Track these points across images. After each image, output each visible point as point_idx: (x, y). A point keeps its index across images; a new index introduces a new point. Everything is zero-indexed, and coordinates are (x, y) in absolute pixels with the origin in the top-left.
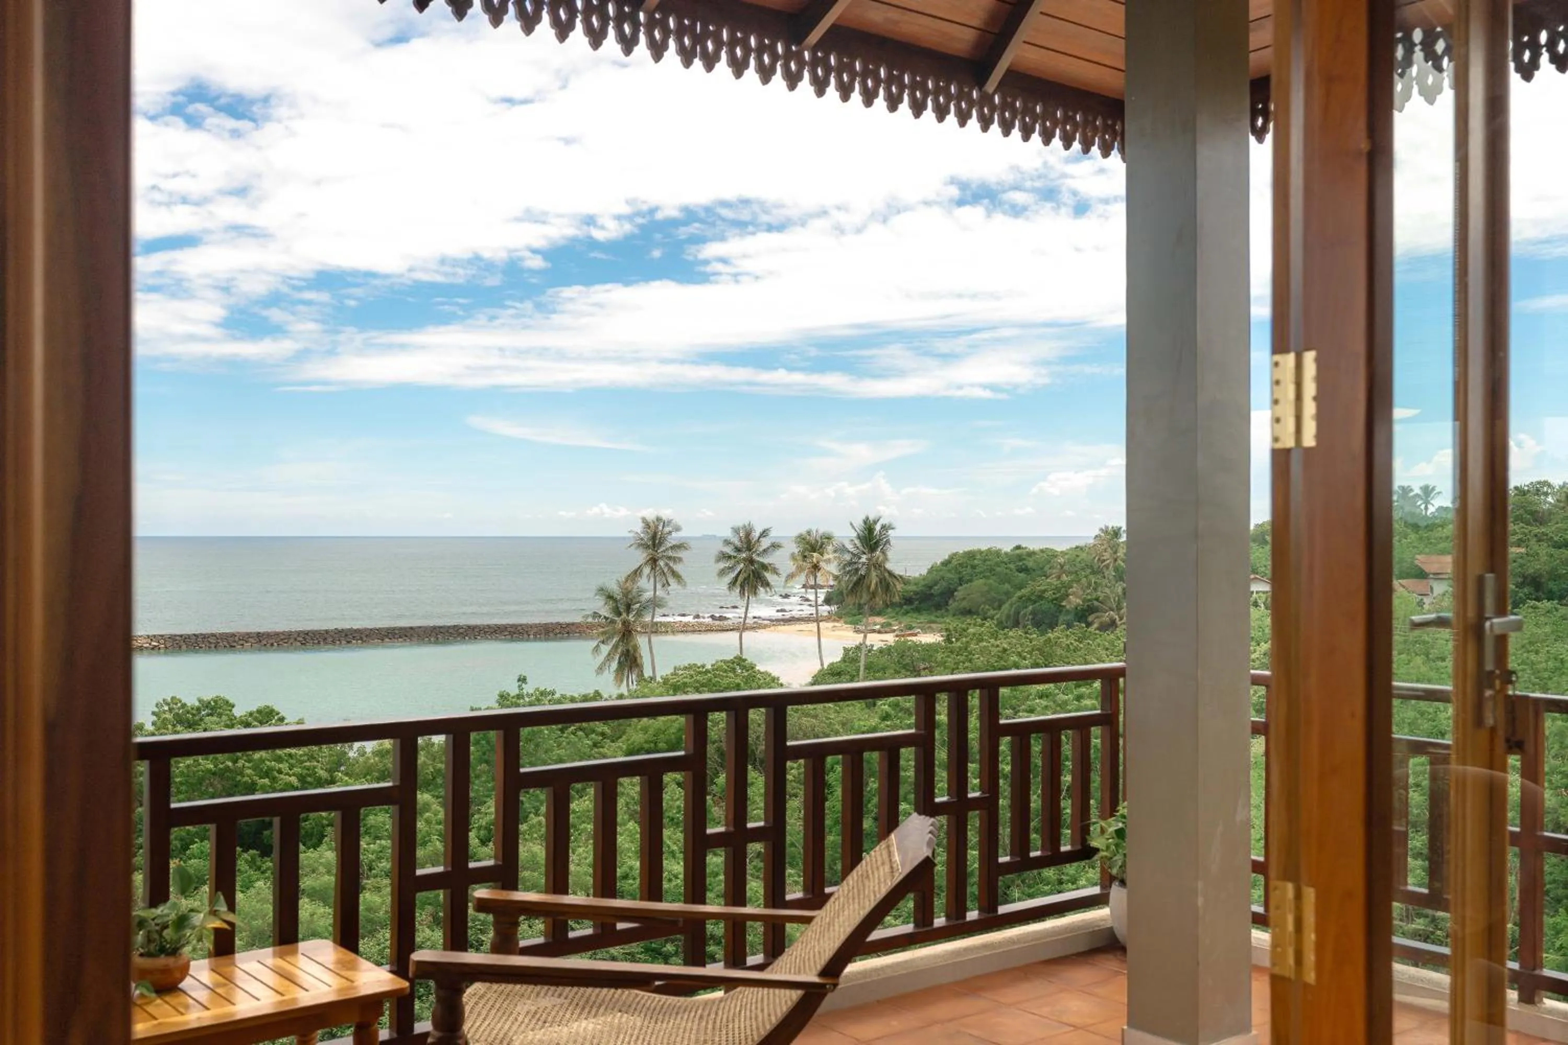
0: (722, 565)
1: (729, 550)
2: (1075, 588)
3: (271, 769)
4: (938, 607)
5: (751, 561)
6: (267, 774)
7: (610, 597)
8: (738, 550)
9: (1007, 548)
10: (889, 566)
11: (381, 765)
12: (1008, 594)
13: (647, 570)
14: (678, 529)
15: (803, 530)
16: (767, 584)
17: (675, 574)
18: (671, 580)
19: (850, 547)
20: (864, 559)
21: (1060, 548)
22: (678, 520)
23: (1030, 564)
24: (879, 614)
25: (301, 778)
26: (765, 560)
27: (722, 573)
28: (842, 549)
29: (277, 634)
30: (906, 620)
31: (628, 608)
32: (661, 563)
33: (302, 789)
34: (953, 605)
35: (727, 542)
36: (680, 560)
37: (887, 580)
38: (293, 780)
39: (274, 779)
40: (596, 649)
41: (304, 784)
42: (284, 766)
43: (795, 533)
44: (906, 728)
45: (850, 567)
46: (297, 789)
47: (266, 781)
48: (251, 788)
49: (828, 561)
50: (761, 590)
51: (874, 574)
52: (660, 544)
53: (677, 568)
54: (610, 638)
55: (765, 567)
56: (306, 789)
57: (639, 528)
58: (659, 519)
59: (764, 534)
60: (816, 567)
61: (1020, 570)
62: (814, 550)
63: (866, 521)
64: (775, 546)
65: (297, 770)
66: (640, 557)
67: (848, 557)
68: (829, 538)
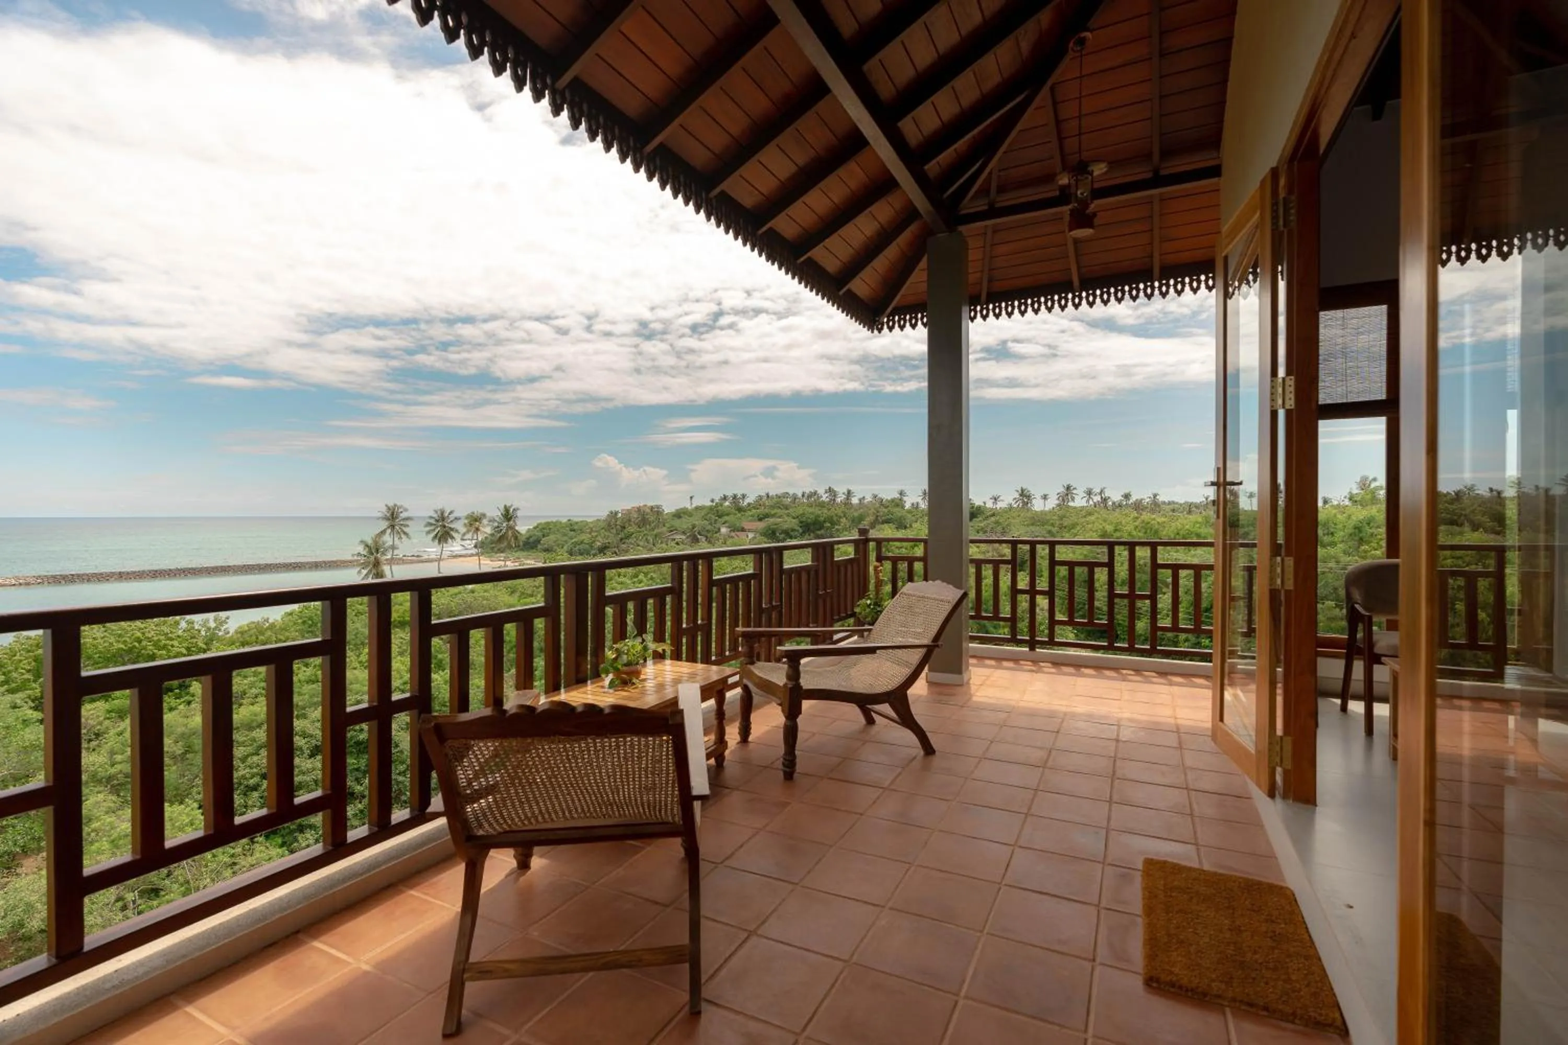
0: (428, 529)
1: (433, 521)
2: (599, 538)
3: (165, 645)
4: (532, 548)
5: (444, 527)
6: (164, 647)
7: (367, 546)
8: (437, 521)
9: (564, 520)
10: (517, 528)
11: (241, 639)
12: (566, 542)
13: (389, 531)
14: (406, 510)
15: (469, 512)
16: (453, 538)
17: (405, 533)
18: (403, 536)
19: (497, 519)
20: (504, 525)
21: (589, 520)
22: (406, 505)
23: (576, 527)
24: (502, 552)
25: (188, 649)
26: (452, 526)
27: (428, 532)
28: (492, 520)
29: (134, 572)
30: (517, 554)
31: (377, 551)
32: (397, 527)
33: (189, 655)
34: (539, 547)
35: (431, 517)
36: (408, 526)
37: (516, 534)
38: (184, 651)
39: (169, 651)
40: (359, 572)
41: (189, 651)
42: (176, 643)
43: (466, 514)
44: (539, 602)
45: (498, 529)
46: (185, 655)
47: (164, 652)
48: (153, 658)
49: (484, 526)
50: (450, 540)
51: (510, 533)
52: (397, 518)
53: (406, 529)
54: (367, 566)
55: (452, 529)
56: (191, 655)
57: (384, 509)
58: (395, 505)
59: (451, 513)
60: (477, 529)
61: (572, 530)
62: (476, 520)
63: (505, 506)
64: (457, 519)
65: (185, 645)
66: (384, 524)
67: (496, 524)
68: (484, 515)
